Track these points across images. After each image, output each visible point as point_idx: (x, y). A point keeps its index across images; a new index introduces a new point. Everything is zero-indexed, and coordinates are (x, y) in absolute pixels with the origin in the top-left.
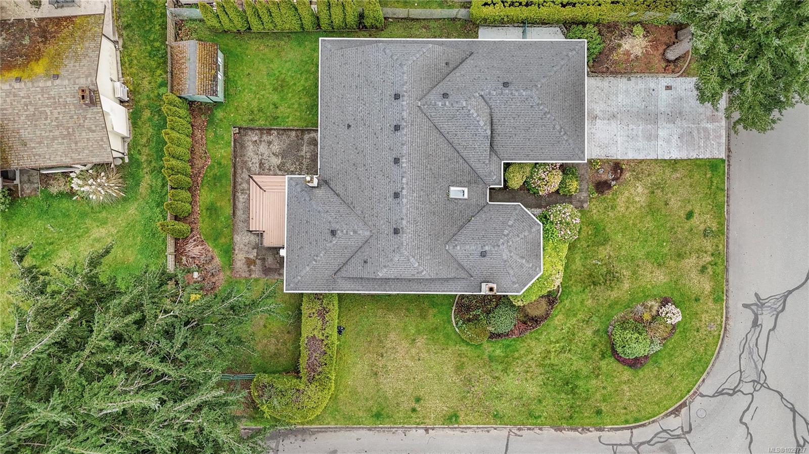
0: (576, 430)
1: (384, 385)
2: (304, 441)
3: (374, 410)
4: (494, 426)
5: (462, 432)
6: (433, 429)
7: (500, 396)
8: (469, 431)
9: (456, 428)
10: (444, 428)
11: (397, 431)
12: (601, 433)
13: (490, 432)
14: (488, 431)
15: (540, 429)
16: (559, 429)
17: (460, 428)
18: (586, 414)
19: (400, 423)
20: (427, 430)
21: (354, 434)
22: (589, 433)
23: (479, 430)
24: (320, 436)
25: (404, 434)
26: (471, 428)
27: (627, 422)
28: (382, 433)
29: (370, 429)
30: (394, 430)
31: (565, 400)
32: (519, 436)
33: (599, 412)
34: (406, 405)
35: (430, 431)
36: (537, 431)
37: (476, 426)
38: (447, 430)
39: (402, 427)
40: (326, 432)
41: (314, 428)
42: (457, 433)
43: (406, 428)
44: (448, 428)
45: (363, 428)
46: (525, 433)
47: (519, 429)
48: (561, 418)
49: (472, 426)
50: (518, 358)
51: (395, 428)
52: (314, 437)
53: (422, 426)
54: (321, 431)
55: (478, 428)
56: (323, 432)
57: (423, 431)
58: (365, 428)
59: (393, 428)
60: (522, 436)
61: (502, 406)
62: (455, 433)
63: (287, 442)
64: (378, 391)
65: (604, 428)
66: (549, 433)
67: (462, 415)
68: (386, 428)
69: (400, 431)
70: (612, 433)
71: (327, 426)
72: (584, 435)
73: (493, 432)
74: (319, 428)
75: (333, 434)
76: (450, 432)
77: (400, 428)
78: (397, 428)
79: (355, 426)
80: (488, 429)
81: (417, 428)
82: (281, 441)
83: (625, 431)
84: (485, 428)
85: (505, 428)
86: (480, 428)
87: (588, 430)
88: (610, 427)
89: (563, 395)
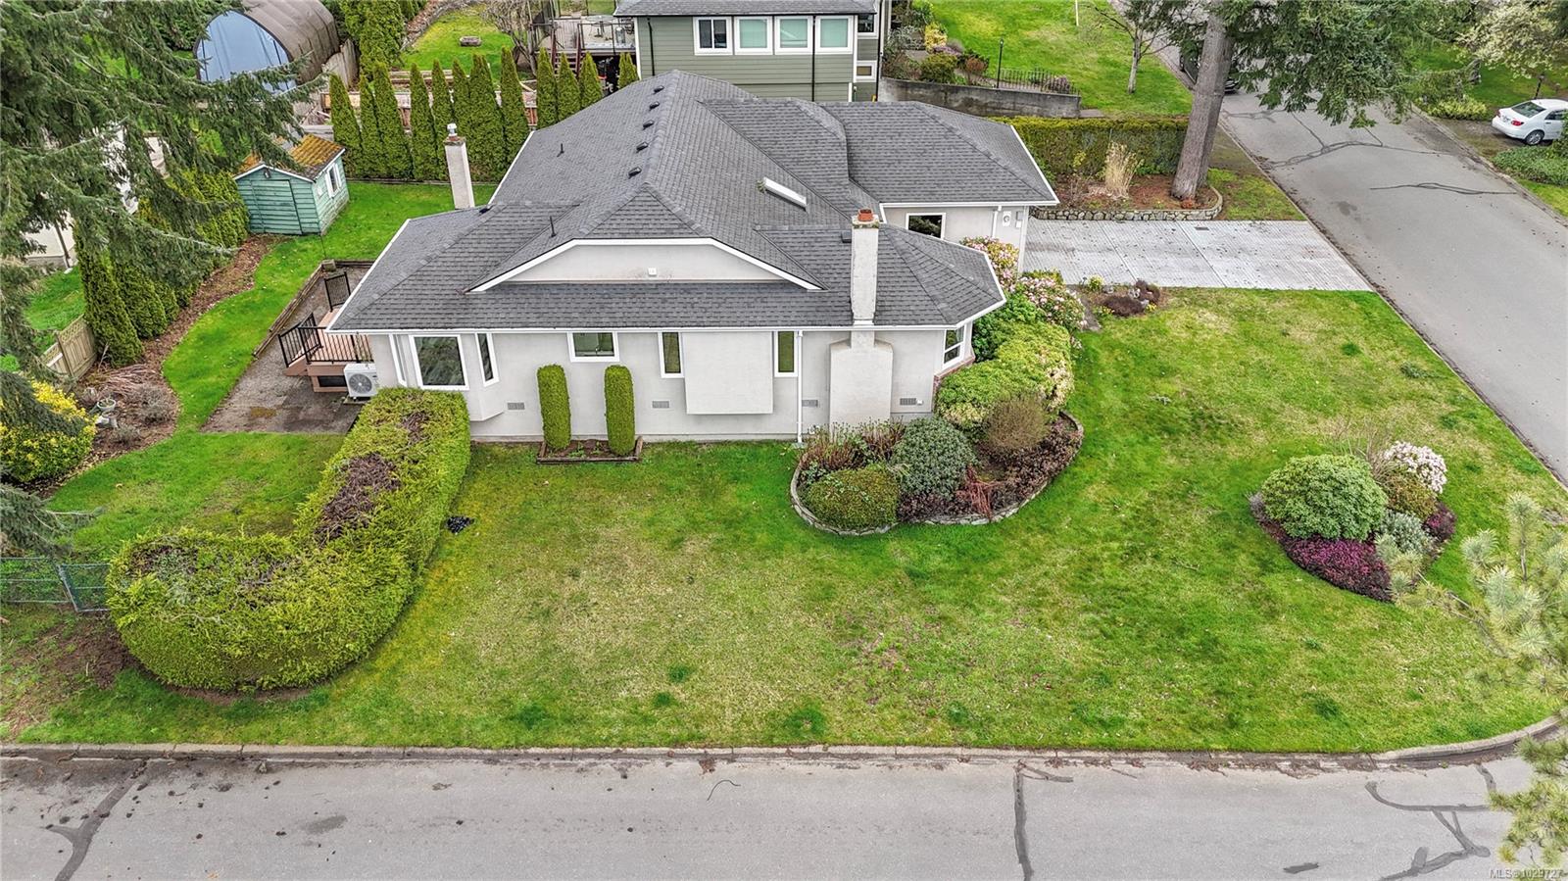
0: (1267, 765)
1: (570, 638)
2: (226, 788)
3: (523, 700)
4: (958, 751)
5: (839, 767)
6: (731, 759)
7: (962, 665)
8: (865, 766)
9: (815, 756)
10: (774, 756)
11: (595, 764)
12: (1372, 777)
13: (947, 769)
14: (940, 767)
15: (1133, 762)
16: (1199, 756)
17: (833, 755)
18: (1283, 716)
19: (607, 743)
20: (708, 763)
21: (429, 773)
22: (1323, 776)
23: (904, 762)
24: (292, 779)
25: (619, 775)
26: (868, 756)
28: (536, 772)
29: (492, 760)
30: (582, 763)
31: (1190, 676)
32: (1057, 779)
33: (1326, 709)
34: (638, 687)
35: (720, 765)
36: (1121, 765)
37: (891, 750)
38: (783, 763)
39: (616, 755)
40: (324, 765)
41: (280, 755)
42: (824, 769)
43: (631, 756)
44: (789, 754)
45: (466, 756)
46: (1078, 771)
47: (1056, 762)
48: (1195, 726)
49: (877, 750)
51: (589, 755)
52: (270, 779)
53: (689, 750)
54: (302, 765)
55: (898, 756)
56: (313, 765)
57: (691, 766)
58: (476, 756)
59: (582, 756)
60: (1069, 780)
61: (977, 693)
62: (813, 769)
63: (158, 789)
64: (544, 654)
65: (1373, 761)
66: (1163, 771)
67: (835, 715)
68: (555, 756)
69: (606, 765)
70: (1413, 776)
71: (333, 749)
72: (1305, 781)
73: (955, 768)
74: (301, 755)
75: (350, 771)
76: (800, 768)
77: (607, 756)
78: (599, 756)
79: (441, 750)
80: (938, 760)
81: (670, 755)
82: (136, 786)
83: (1456, 770)
84: (926, 756)
85: (1001, 758)
86: (907, 757)
87: (1315, 766)
88: (1392, 755)
89: (1179, 663)
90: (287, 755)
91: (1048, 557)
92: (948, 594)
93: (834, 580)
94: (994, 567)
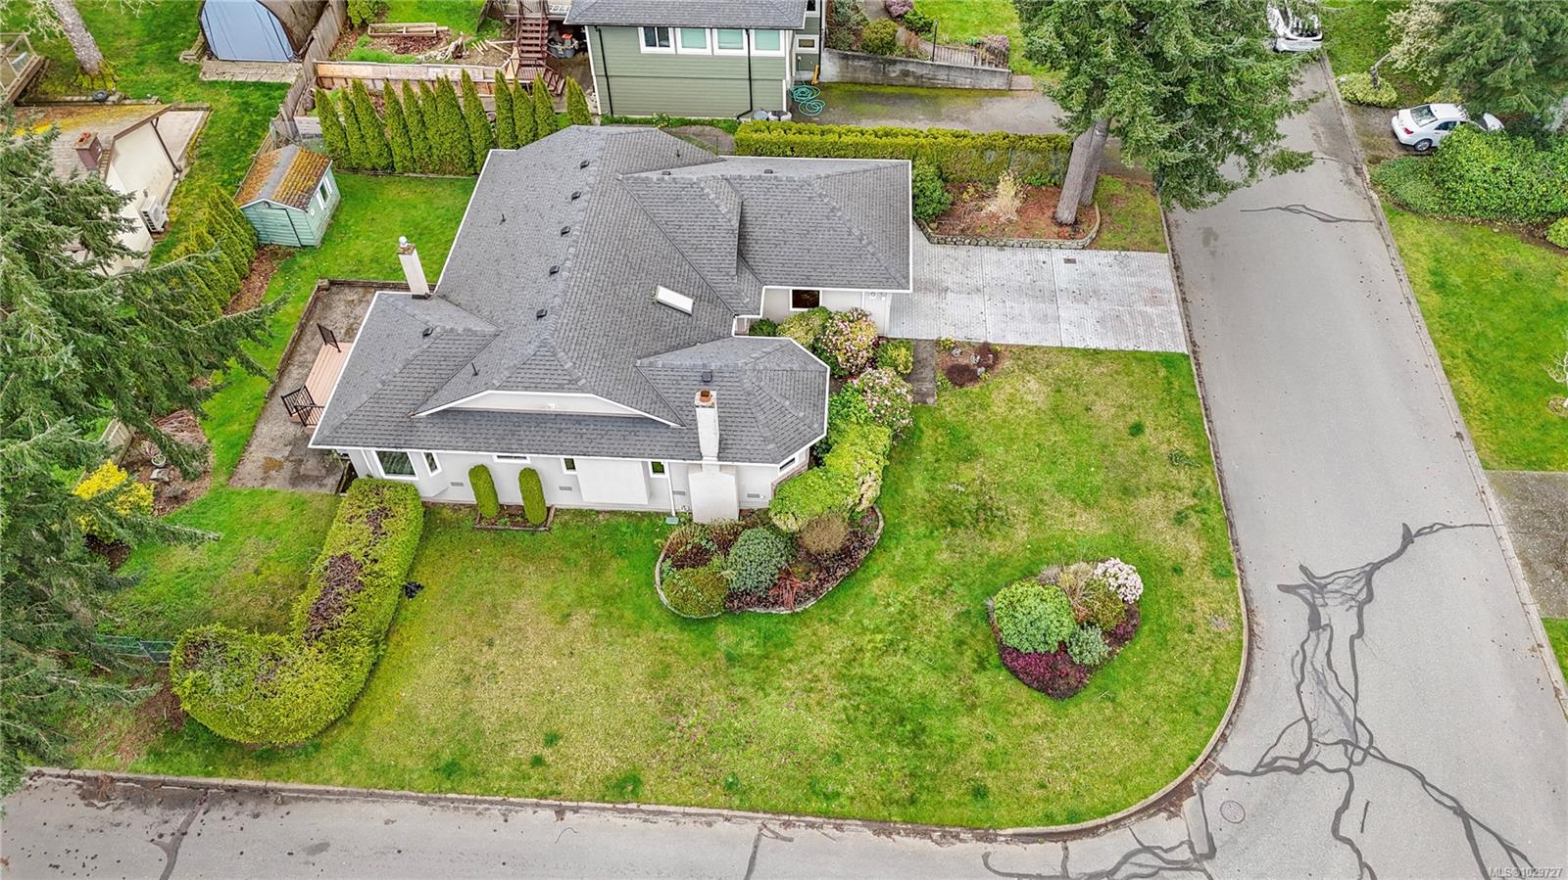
0: (926, 834)
1: (482, 702)
2: (256, 816)
3: (446, 756)
4: (725, 812)
5: (646, 821)
6: (576, 810)
7: (744, 741)
8: (662, 821)
9: (631, 811)
10: (604, 809)
11: (488, 809)
12: (989, 847)
13: (715, 826)
14: (710, 824)
15: (839, 828)
16: (882, 827)
17: (643, 811)
18: (949, 796)
19: (497, 793)
20: (560, 812)
21: (382, 810)
22: (959, 845)
23: (687, 819)
24: (298, 809)
25: (503, 818)
26: (666, 813)
27: (1050, 819)
28: (450, 814)
29: (423, 802)
30: (480, 807)
31: (896, 758)
32: (784, 839)
33: (980, 793)
34: (523, 748)
35: (569, 815)
36: (829, 829)
37: (681, 809)
38: (609, 815)
39: (503, 802)
40: (316, 800)
41: (290, 791)
42: (634, 822)
43: (512, 804)
44: (614, 809)
45: (407, 798)
46: (800, 833)
47: (787, 824)
48: (887, 802)
49: (672, 809)
50: (790, 661)
51: (485, 802)
52: (284, 809)
53: (550, 802)
54: (304, 799)
55: (685, 814)
56: (311, 799)
57: (550, 814)
58: (413, 798)
59: (481, 802)
60: (791, 840)
61: (749, 766)
62: (628, 822)
63: (215, 814)
64: (464, 716)
65: (997, 835)
66: (858, 836)
67: (650, 778)
68: (463, 801)
69: (495, 811)
70: (1017, 848)
71: (322, 787)
72: (945, 849)
73: (721, 826)
74: (303, 791)
75: (333, 806)
76: (617, 820)
77: (497, 803)
78: (491, 803)
79: (391, 792)
80: (710, 819)
81: (537, 805)
82: (202, 811)
83: (1048, 845)
84: (703, 815)
85: (751, 819)
86: (690, 815)
87: (957, 837)
88: (1010, 831)
89: (893, 748)
90: (294, 791)
91: (828, 646)
92: (749, 677)
93: (672, 659)
94: (788, 653)
